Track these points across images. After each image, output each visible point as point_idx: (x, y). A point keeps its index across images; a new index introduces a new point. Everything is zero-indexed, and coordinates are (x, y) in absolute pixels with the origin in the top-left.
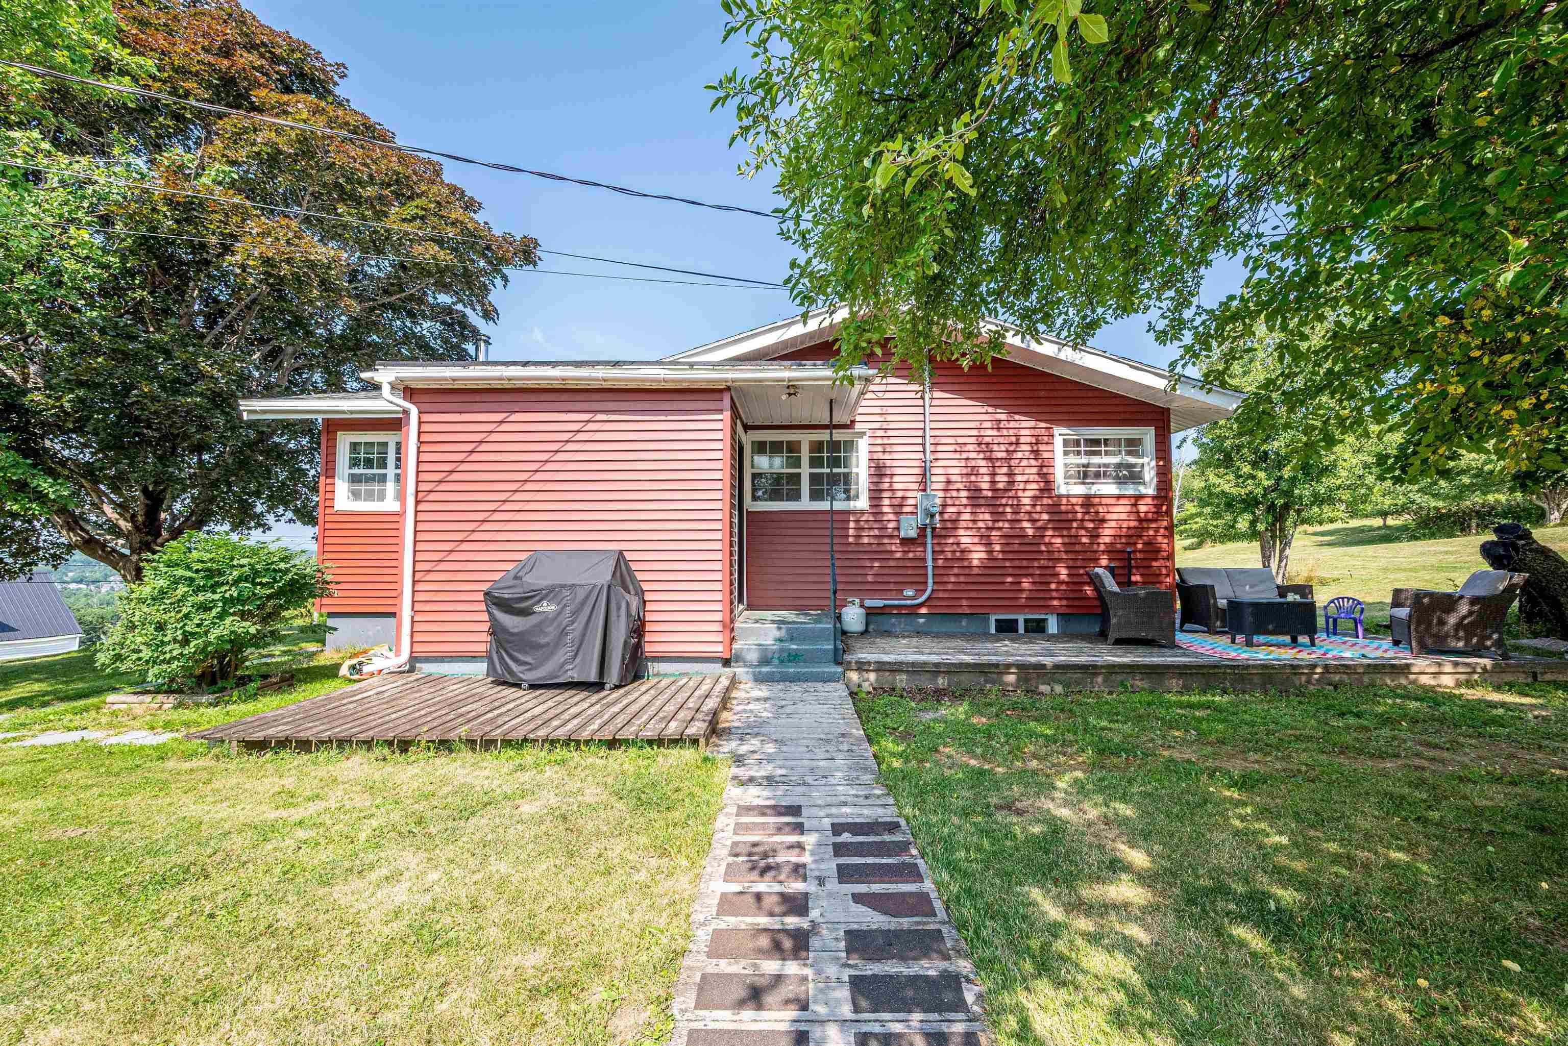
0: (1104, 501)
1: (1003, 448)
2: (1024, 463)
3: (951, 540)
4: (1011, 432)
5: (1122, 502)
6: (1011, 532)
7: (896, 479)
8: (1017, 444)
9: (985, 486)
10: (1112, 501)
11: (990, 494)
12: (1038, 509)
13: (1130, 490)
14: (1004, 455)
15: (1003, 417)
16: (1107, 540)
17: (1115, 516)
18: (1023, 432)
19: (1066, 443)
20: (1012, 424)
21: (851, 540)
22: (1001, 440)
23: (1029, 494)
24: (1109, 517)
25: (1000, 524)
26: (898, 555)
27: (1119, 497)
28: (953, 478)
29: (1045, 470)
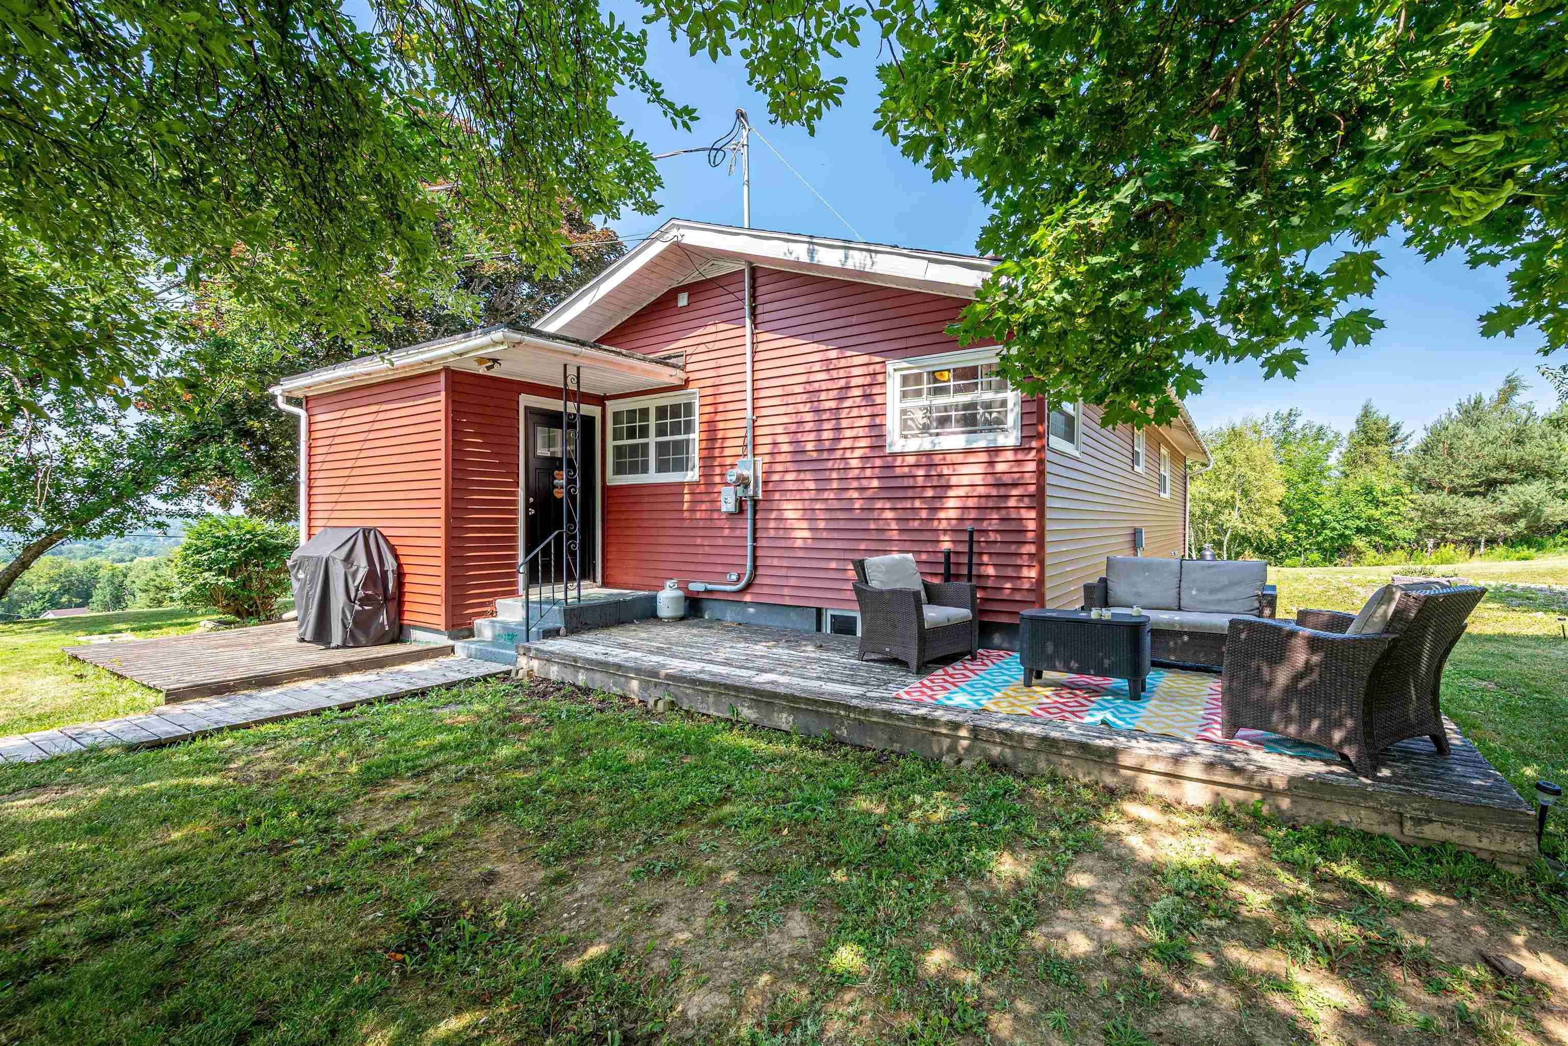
0: (949, 458)
1: (833, 394)
2: (855, 412)
3: (774, 515)
4: (842, 373)
5: (972, 458)
6: (836, 505)
7: (728, 443)
8: (848, 388)
9: (810, 446)
10: (960, 458)
11: (815, 455)
12: (868, 473)
13: (982, 441)
14: (833, 404)
15: (833, 354)
16: (952, 514)
17: (965, 480)
18: (856, 371)
19: (905, 380)
20: (843, 363)
21: (686, 515)
22: (830, 385)
23: (858, 453)
24: (954, 481)
25: (826, 495)
26: (727, 532)
27: (968, 452)
28: (780, 439)
29: (878, 421)
